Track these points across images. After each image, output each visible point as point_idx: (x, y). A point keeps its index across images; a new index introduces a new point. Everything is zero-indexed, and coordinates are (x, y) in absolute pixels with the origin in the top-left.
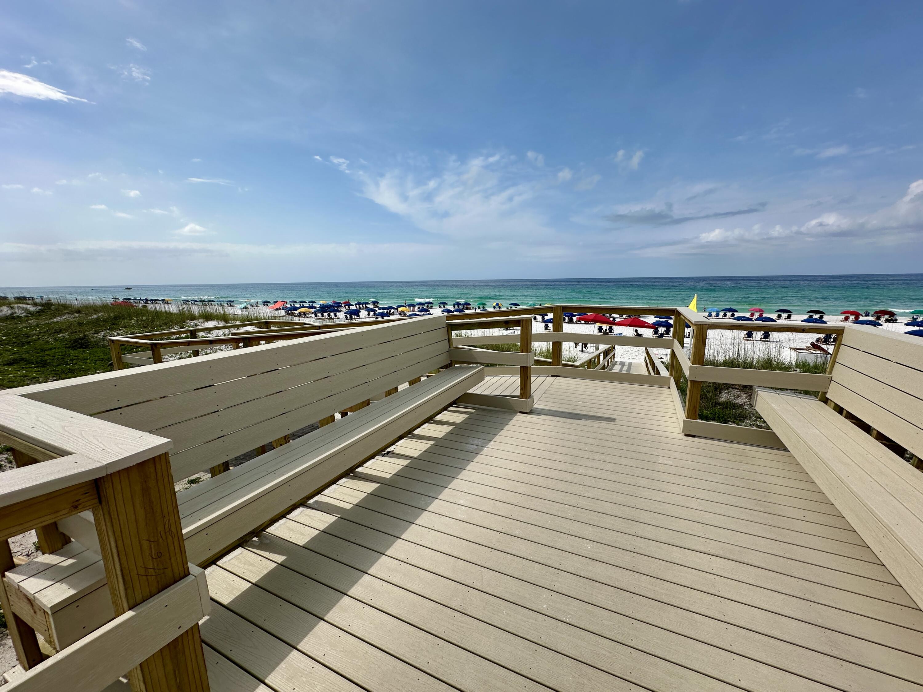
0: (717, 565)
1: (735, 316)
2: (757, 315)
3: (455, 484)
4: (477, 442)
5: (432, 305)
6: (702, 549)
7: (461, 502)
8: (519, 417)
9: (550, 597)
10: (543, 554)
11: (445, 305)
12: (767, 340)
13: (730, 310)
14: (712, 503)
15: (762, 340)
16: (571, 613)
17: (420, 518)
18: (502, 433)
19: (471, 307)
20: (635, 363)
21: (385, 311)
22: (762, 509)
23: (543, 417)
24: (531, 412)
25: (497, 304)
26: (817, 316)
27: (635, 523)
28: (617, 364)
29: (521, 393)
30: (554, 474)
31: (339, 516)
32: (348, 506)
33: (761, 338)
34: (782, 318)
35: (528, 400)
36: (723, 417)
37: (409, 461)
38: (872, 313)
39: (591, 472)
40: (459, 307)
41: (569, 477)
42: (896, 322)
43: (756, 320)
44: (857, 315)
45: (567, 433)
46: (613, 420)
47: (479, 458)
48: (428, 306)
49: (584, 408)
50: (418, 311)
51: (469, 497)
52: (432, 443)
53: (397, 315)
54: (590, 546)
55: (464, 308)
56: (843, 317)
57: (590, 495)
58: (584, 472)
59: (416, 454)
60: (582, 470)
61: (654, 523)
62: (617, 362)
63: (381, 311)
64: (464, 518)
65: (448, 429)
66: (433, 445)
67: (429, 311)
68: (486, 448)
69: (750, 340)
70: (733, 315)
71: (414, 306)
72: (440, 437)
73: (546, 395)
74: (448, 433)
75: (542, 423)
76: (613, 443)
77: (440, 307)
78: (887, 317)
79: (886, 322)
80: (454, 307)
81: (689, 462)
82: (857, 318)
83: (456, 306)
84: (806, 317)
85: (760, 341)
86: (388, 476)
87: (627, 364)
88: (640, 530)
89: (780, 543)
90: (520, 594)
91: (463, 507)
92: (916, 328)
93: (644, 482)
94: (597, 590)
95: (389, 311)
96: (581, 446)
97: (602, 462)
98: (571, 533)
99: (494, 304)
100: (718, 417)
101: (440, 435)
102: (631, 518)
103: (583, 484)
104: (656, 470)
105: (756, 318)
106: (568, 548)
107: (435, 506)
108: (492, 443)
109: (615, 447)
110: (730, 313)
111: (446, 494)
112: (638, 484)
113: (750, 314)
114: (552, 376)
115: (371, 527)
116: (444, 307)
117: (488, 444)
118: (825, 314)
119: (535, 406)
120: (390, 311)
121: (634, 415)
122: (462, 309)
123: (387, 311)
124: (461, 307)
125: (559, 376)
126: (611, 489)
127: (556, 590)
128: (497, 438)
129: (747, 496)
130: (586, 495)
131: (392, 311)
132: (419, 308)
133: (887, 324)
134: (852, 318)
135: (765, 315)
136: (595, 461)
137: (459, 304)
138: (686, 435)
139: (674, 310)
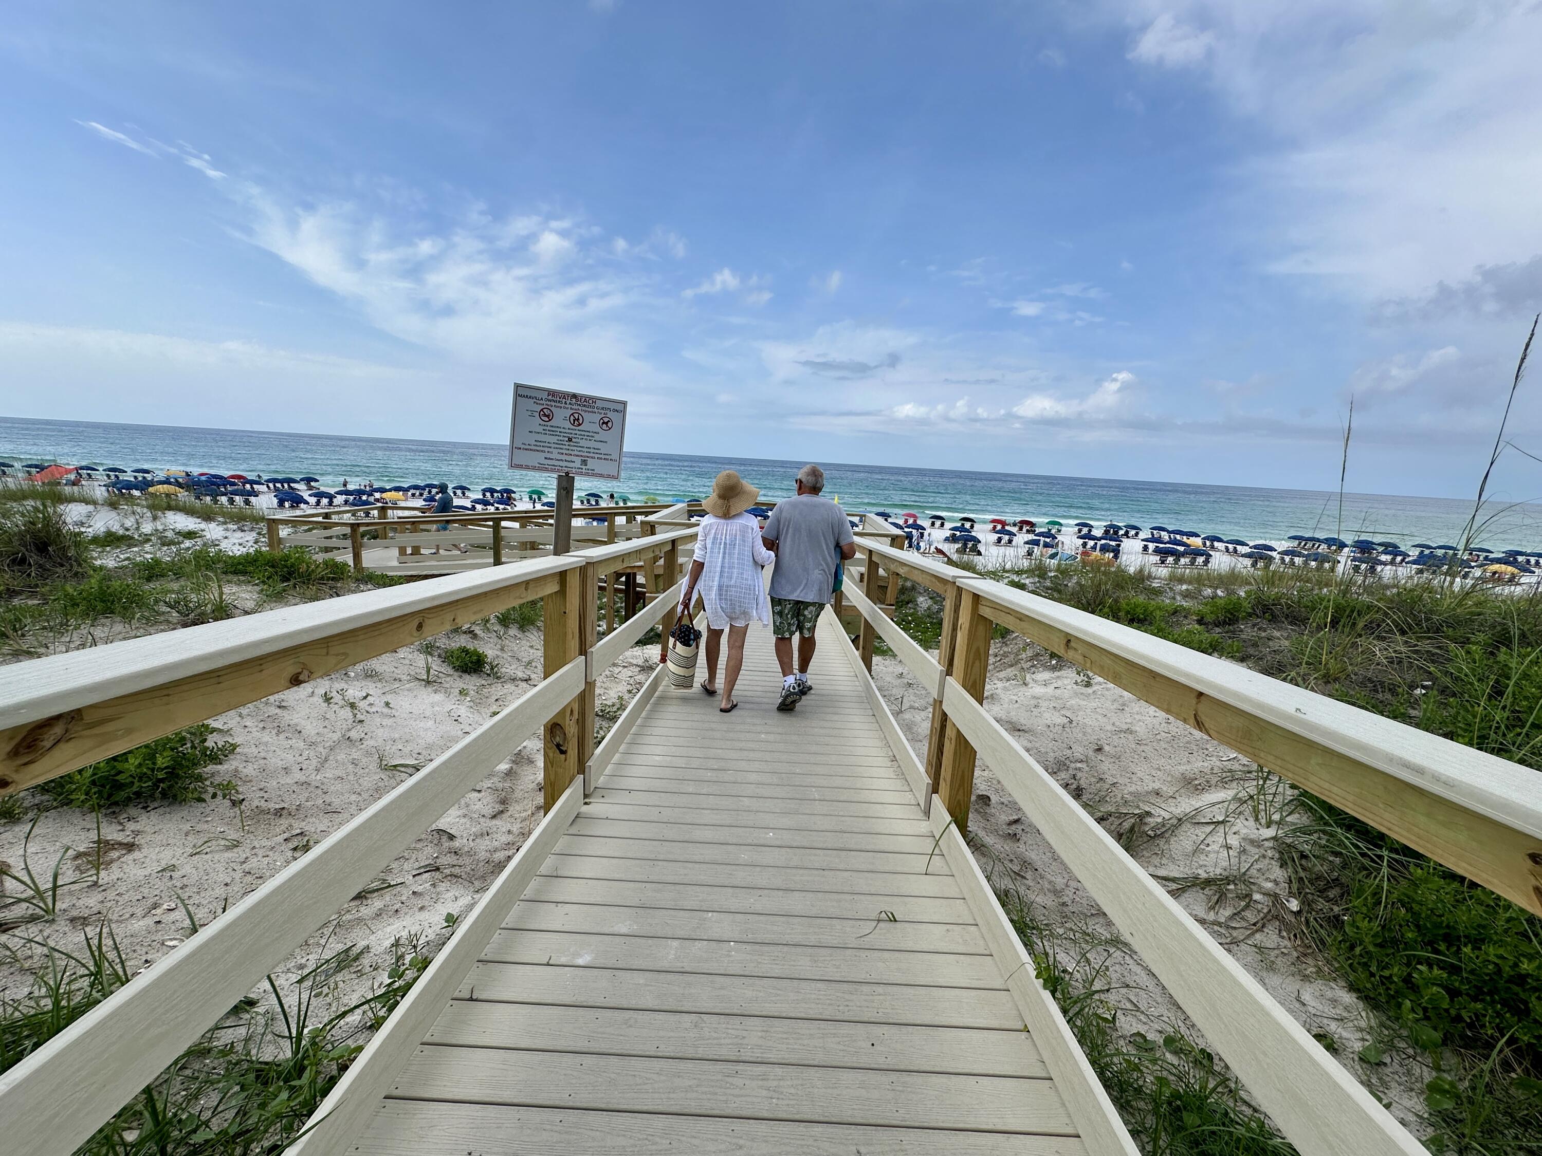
2: (910, 522)
26: (967, 525)
34: (936, 526)
84: (958, 525)
113: (903, 520)
118: (977, 523)
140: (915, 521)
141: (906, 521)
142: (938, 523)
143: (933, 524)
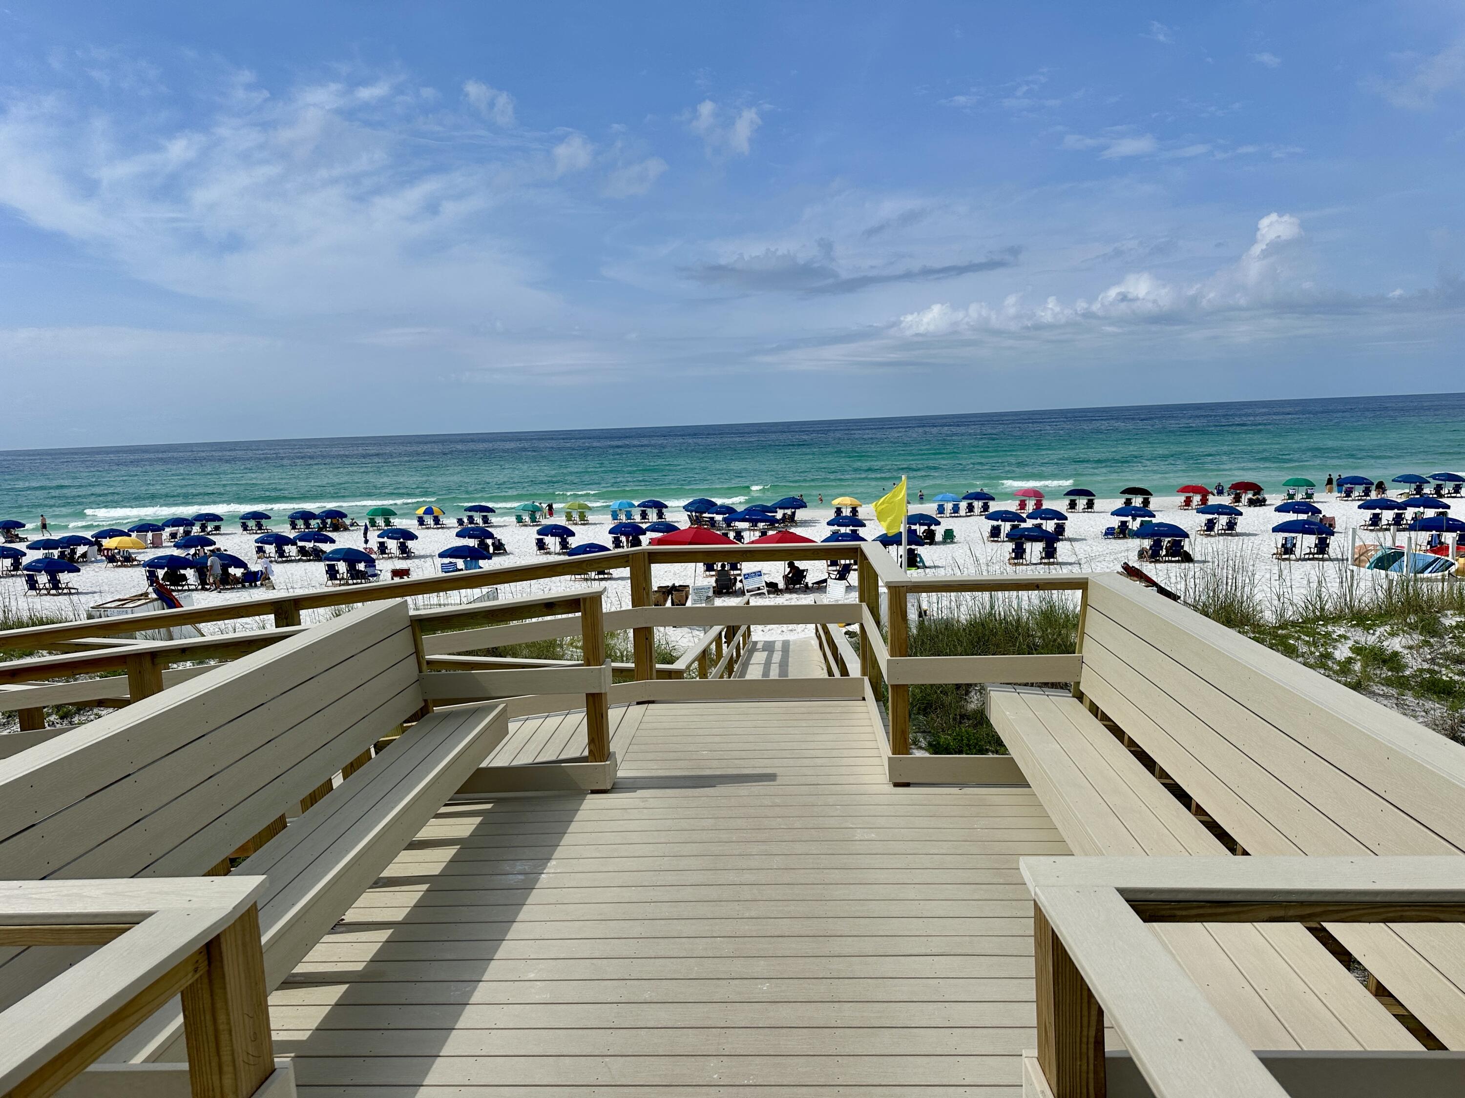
0: (942, 965)
1: (991, 510)
2: (1031, 506)
3: (505, 949)
4: (519, 866)
5: (217, 523)
6: (923, 951)
7: (532, 976)
8: (592, 802)
9: (721, 1064)
10: (696, 1014)
11: (263, 522)
12: (1052, 560)
13: (978, 496)
14: (936, 886)
15: (1043, 561)
16: (754, 1073)
17: (462, 1018)
18: (567, 839)
19: (348, 522)
20: (795, 642)
21: (56, 553)
22: (1001, 881)
23: (640, 793)
24: (614, 788)
25: (429, 511)
26: (1137, 501)
27: (828, 938)
28: (757, 650)
29: (590, 751)
30: (688, 893)
31: (293, 1055)
32: (304, 1036)
33: (1042, 558)
34: (1077, 507)
35: (608, 763)
36: (977, 744)
37: (390, 931)
38: (1227, 487)
39: (748, 877)
40: (307, 525)
41: (713, 893)
42: (1264, 505)
43: (1030, 516)
44: (1204, 493)
45: (693, 816)
46: (772, 777)
47: (535, 896)
48: (203, 528)
49: (715, 764)
50: (177, 546)
51: (542, 965)
52: (425, 887)
53: (97, 561)
54: (766, 986)
55: (325, 527)
56: (1182, 498)
57: (753, 914)
58: (737, 880)
59: (399, 915)
60: (732, 877)
61: (855, 933)
62: (756, 643)
63: (39, 554)
64: (546, 997)
65: (447, 853)
66: (428, 890)
67: (213, 543)
68: (543, 875)
69: (1022, 564)
70: (986, 507)
71: (160, 529)
72: (437, 873)
73: (635, 747)
74: (450, 861)
75: (642, 805)
76: (778, 819)
77: (245, 527)
78: (1250, 495)
79: (1250, 506)
80: (294, 527)
81: (902, 830)
82: (1204, 501)
83: (300, 523)
84: (1119, 503)
85: (1041, 563)
86: (359, 967)
87: (778, 646)
88: (836, 945)
89: (1020, 919)
90: (675, 1073)
91: (538, 983)
92: (1291, 517)
93: (836, 876)
94: (784, 1038)
95: (68, 551)
96: (724, 836)
97: (764, 857)
98: (734, 975)
99: (421, 511)
100: (968, 745)
101: (436, 869)
102: (821, 934)
103: (739, 899)
104: (854, 852)
105: (1031, 511)
106: (733, 998)
107: (481, 993)
108: (553, 863)
109: (782, 827)
110: (981, 503)
111: (494, 970)
112: (827, 881)
113: (1018, 502)
114: (638, 703)
115: (372, 1054)
116: (260, 526)
117: (544, 866)
118: (1152, 495)
119: (620, 774)
120: (73, 552)
121: (807, 762)
122: (320, 529)
123: (62, 553)
124: (314, 523)
125: (653, 702)
126: (785, 898)
127: (727, 1053)
128: (559, 852)
129: (983, 866)
130: (747, 915)
131: (81, 550)
132: (173, 535)
133: (1252, 508)
134: (1197, 499)
135: (1046, 505)
136: (751, 857)
137: (307, 516)
138: (896, 785)
139: (857, 548)
140: (1039, 504)
141: (1023, 505)
142: (1082, 502)
143: (1073, 505)
